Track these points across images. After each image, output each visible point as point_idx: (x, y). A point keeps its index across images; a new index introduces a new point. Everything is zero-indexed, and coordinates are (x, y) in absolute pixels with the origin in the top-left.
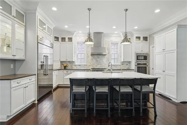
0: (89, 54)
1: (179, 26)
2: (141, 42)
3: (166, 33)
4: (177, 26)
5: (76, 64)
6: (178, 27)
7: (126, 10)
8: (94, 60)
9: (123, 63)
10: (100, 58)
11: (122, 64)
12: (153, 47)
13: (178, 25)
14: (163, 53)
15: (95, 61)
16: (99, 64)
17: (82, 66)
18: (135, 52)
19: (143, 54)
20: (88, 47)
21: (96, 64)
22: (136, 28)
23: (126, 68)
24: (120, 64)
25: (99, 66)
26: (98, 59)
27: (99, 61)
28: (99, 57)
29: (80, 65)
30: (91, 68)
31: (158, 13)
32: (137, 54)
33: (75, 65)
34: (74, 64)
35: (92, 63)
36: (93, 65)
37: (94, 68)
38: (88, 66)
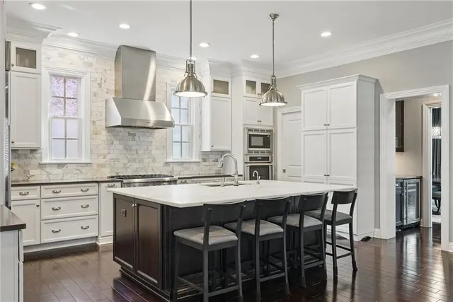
0: (98, 123)
1: (361, 78)
2: (257, 96)
3: (333, 86)
4: (358, 78)
5: (44, 161)
6: (359, 80)
7: (275, 17)
8: (118, 146)
9: (205, 156)
10: (136, 138)
11: (204, 160)
12: (283, 114)
13: (360, 76)
14: (325, 132)
15: (121, 147)
16: (134, 160)
17: (70, 167)
18: (244, 124)
19: (262, 131)
20: (95, 95)
21: (126, 161)
22: (255, 57)
23: (213, 173)
24: (198, 160)
25: (136, 165)
26: (131, 143)
27: (134, 148)
28: (134, 135)
29: (60, 165)
30: (106, 173)
31: (325, 38)
32: (249, 130)
33: (41, 166)
34: (35, 162)
35: (109, 157)
36: (112, 164)
37: (117, 173)
38: (95, 166)
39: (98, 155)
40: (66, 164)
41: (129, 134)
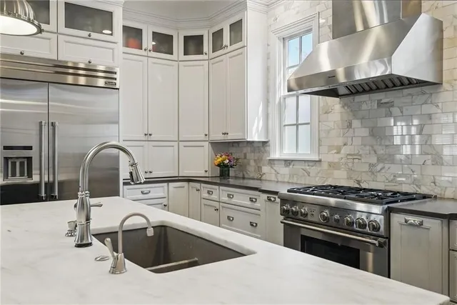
5: (272, 157)
17: (297, 165)
29: (288, 163)
33: (271, 162)
34: (265, 157)
35: (344, 151)
36: (350, 165)
37: (359, 182)
38: (325, 166)
39: (330, 148)
40: (292, 161)
41: (380, 104)
